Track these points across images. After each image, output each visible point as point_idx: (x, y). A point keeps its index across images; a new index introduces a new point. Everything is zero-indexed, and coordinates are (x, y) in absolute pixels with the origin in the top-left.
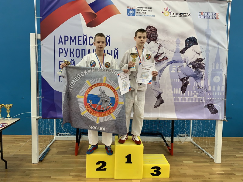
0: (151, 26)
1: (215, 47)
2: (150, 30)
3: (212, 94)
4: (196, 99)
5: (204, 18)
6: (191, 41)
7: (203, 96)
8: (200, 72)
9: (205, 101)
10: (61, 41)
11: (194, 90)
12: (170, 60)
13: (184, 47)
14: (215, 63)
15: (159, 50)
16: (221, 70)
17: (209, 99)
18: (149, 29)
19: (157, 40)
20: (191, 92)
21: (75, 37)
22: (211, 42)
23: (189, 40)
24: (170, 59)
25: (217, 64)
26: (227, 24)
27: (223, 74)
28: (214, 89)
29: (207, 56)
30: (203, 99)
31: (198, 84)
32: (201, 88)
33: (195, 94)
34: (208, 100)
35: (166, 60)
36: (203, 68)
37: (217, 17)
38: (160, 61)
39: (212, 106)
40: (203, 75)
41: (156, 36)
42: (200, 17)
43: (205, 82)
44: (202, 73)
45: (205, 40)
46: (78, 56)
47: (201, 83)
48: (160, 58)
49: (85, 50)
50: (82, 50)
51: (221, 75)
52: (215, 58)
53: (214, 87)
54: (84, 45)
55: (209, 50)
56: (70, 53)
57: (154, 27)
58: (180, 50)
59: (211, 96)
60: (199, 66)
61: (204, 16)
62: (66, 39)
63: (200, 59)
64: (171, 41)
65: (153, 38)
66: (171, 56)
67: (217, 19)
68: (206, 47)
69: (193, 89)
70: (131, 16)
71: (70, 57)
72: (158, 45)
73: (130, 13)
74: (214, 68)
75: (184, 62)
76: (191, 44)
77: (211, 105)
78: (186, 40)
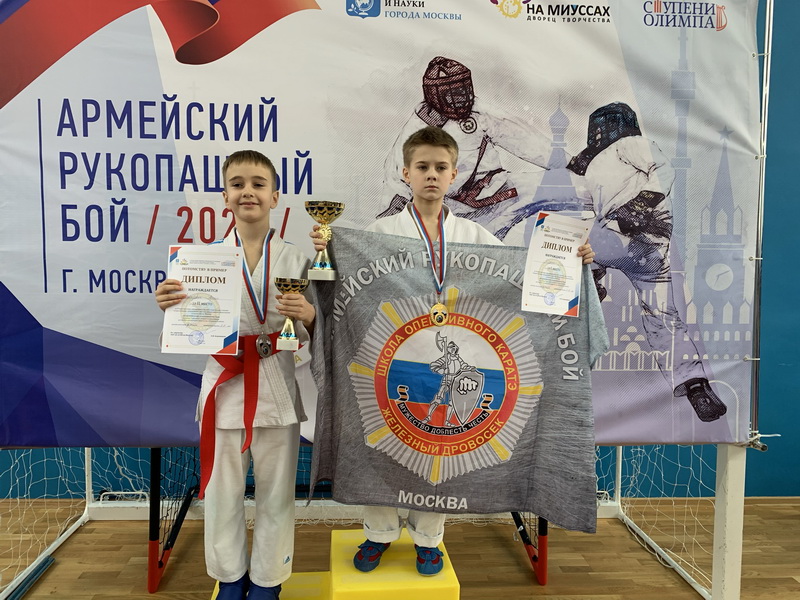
0: (446, 60)
1: (710, 146)
2: (442, 74)
3: (701, 337)
4: (634, 360)
5: (665, 23)
6: (615, 120)
7: (663, 348)
8: (650, 248)
9: (671, 368)
10: (67, 121)
11: (628, 324)
12: (525, 200)
13: (585, 146)
14: (714, 209)
15: (480, 159)
16: (738, 238)
17: (691, 356)
18: (440, 69)
19: (473, 115)
20: (616, 330)
21: (128, 104)
22: (694, 127)
23: (605, 115)
24: (526, 194)
25: (722, 215)
26: (761, 48)
27: (746, 257)
28: (708, 319)
29: (680, 180)
30: (662, 359)
31: (644, 298)
32: (657, 313)
33: (633, 340)
34: (687, 362)
35: (509, 202)
36: (663, 230)
37: (719, 20)
38: (487, 203)
39: (701, 389)
40: (662, 261)
41: (468, 100)
42: (649, 21)
43: (671, 290)
44: (661, 251)
45: (670, 115)
46: (140, 182)
47: (654, 294)
48: (487, 192)
49: (169, 158)
50: (159, 157)
51: (738, 259)
52: (711, 190)
53: (709, 308)
54: (165, 136)
55: (689, 156)
56: (110, 171)
57: (459, 64)
58: (568, 159)
59: (697, 347)
60: (647, 224)
61: (665, 18)
62: (91, 113)
63: (651, 196)
64: (531, 122)
65: (457, 109)
66: (529, 182)
67: (721, 28)
68: (673, 144)
69: (624, 320)
70: (363, 17)
71: (109, 187)
72: (476, 139)
73: (359, 5)
74: (707, 232)
75: (585, 208)
76: (613, 135)
77: (699, 385)
78: (593, 117)
